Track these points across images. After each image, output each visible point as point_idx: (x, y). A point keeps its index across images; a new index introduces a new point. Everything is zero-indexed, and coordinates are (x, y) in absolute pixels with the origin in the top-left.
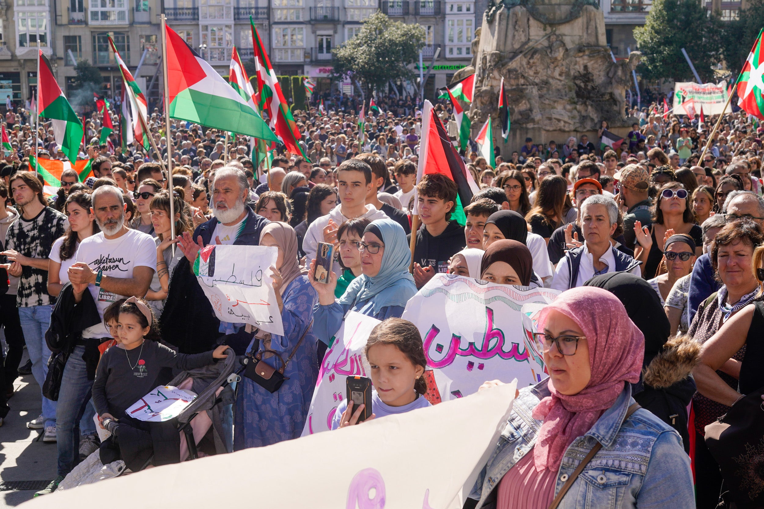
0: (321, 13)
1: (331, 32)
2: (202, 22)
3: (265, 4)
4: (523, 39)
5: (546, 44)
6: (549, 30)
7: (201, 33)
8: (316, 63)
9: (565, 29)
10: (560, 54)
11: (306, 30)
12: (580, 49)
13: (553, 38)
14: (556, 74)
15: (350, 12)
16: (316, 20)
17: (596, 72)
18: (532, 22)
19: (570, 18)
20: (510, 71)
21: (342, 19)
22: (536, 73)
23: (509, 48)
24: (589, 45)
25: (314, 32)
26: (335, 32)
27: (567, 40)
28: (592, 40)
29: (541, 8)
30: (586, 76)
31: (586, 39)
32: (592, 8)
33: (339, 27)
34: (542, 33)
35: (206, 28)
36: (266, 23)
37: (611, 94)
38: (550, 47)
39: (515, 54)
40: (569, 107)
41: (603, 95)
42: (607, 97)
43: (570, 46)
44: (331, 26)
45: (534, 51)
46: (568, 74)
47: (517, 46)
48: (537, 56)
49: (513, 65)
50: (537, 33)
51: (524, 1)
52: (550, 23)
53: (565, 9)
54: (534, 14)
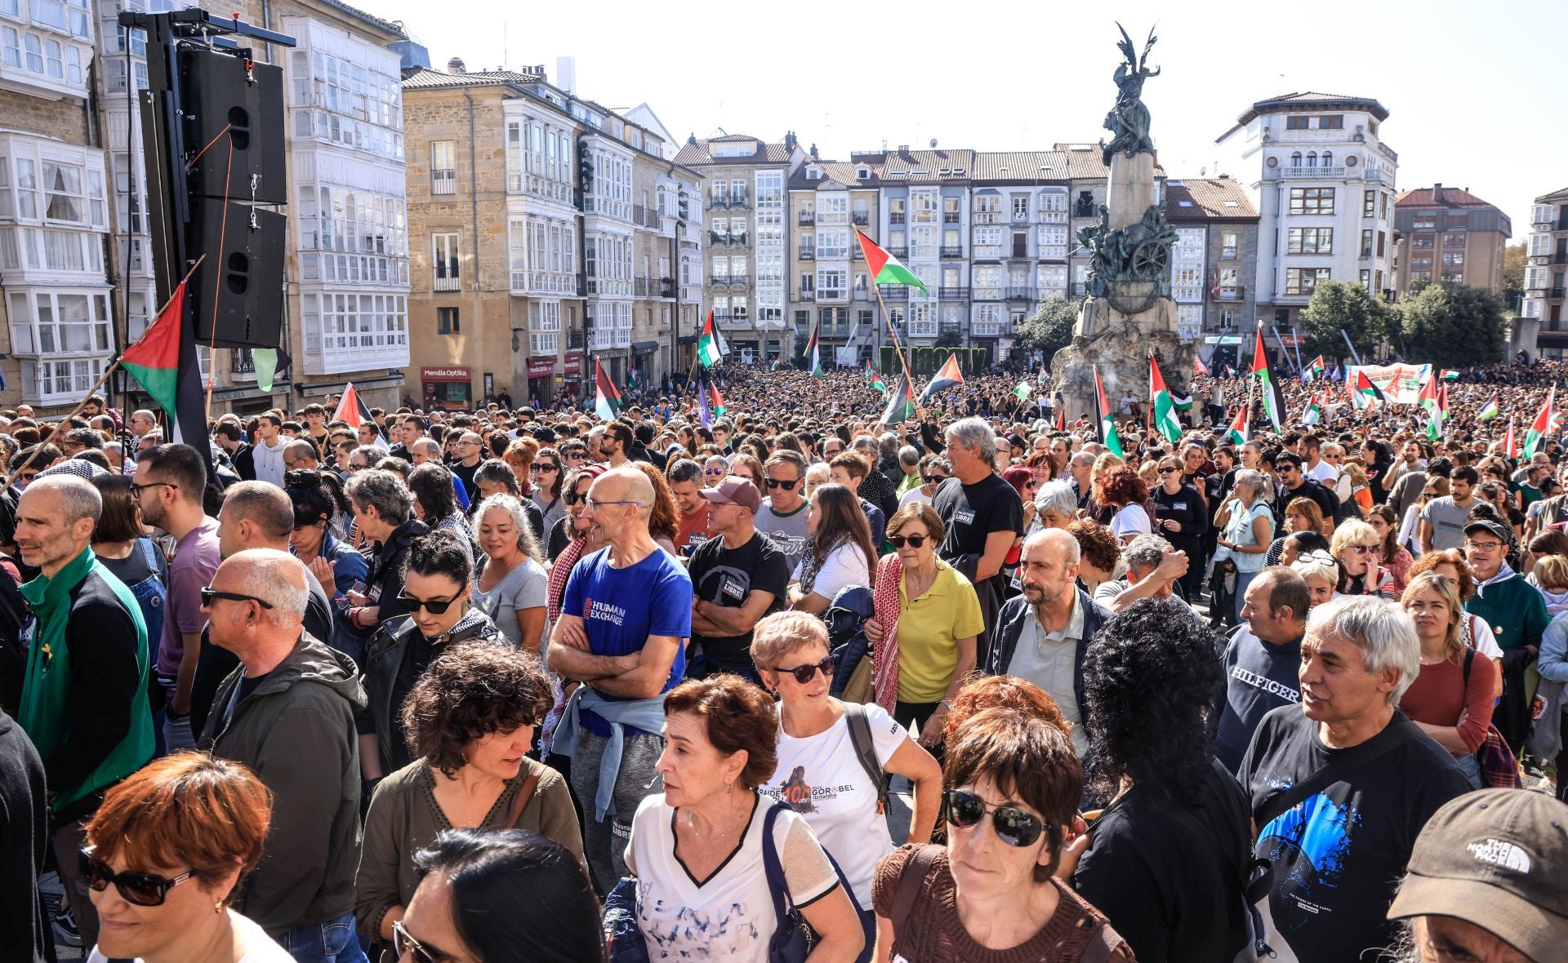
0: (1014, 294)
1: (1024, 309)
2: (911, 300)
3: (967, 285)
4: (1104, 325)
5: (1123, 329)
6: (1126, 317)
7: (910, 309)
8: (1009, 336)
9: (1140, 317)
10: (1134, 338)
11: (1002, 307)
12: (1152, 335)
13: (1129, 324)
14: (1131, 354)
15: (1041, 292)
16: (1011, 299)
17: (1166, 354)
18: (1112, 311)
19: (1144, 308)
20: (1090, 352)
21: (1034, 298)
23: (1091, 332)
24: (1161, 331)
25: (1009, 309)
26: (1028, 309)
27: (1141, 326)
28: (1164, 327)
29: (1119, 299)
31: (1158, 326)
32: (1165, 300)
33: (1032, 305)
34: (1120, 320)
35: (913, 305)
36: (967, 301)
37: (1178, 373)
38: (1126, 332)
39: (1096, 337)
40: (1139, 382)
41: (1171, 373)
42: (1175, 375)
43: (1143, 331)
44: (1023, 304)
45: (1113, 335)
46: (1141, 355)
47: (1098, 331)
48: (1114, 339)
49: (1093, 346)
50: (1115, 320)
51: (1106, 293)
52: (1127, 312)
53: (1141, 301)
54: (1113, 304)
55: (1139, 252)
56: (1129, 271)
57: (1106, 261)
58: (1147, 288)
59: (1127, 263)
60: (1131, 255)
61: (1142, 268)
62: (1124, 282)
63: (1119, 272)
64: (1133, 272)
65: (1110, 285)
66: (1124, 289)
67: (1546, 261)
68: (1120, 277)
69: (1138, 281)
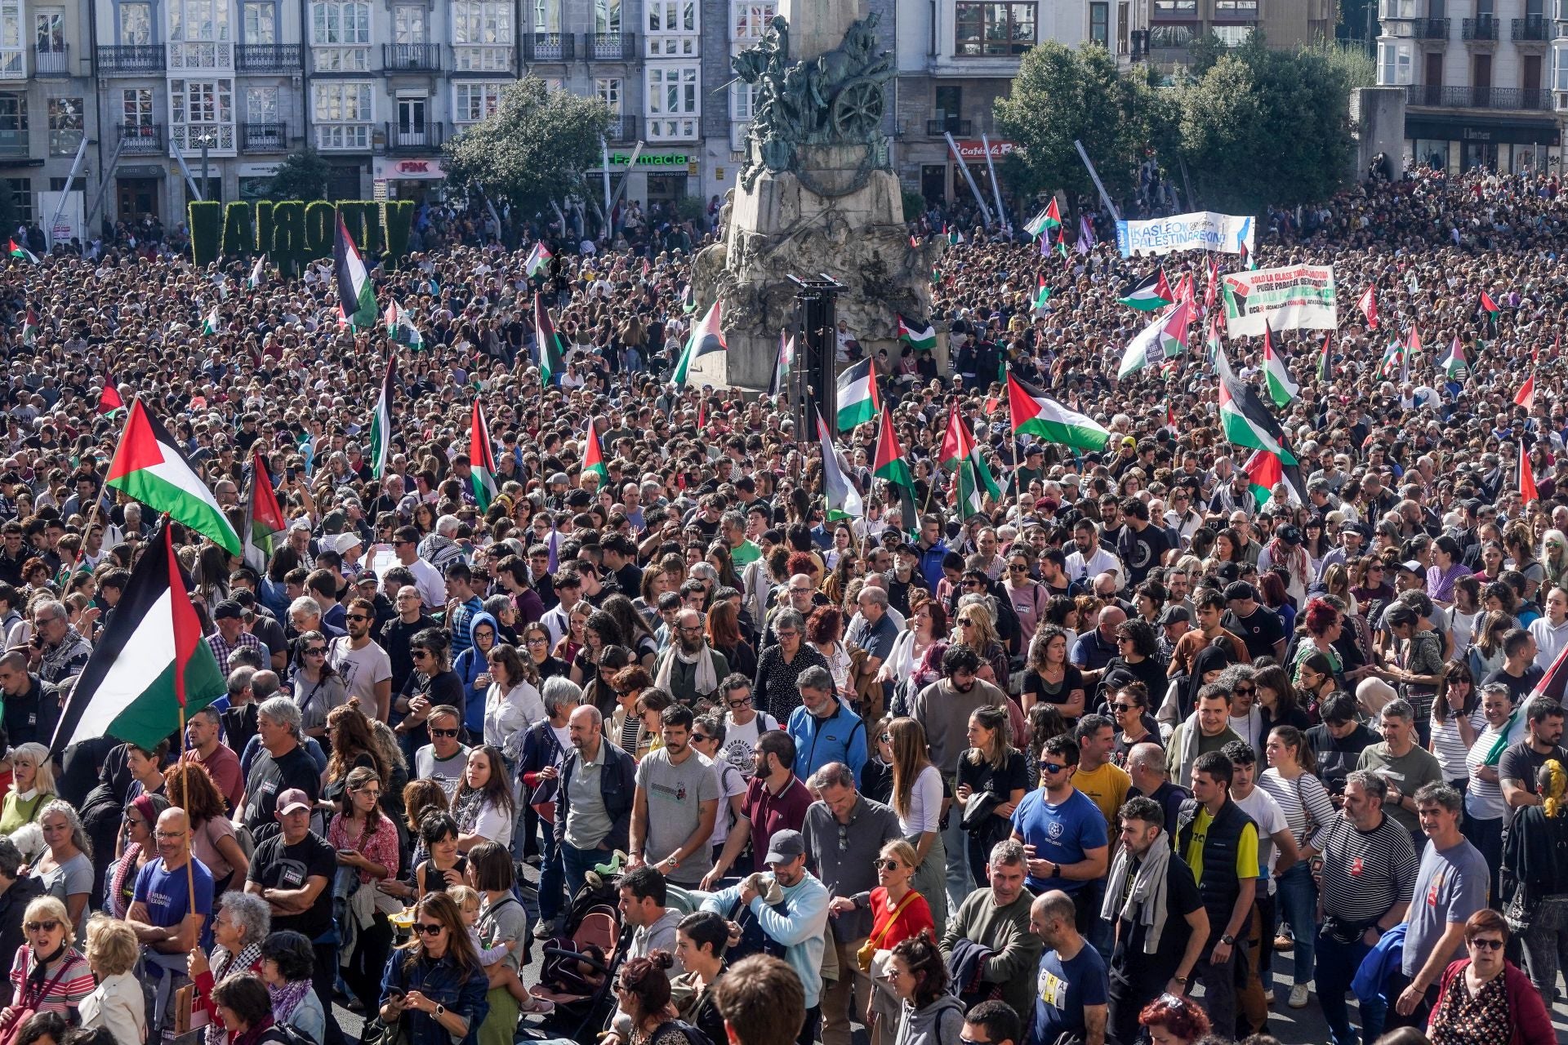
0: (402, 59)
1: (423, 93)
2: (172, 74)
3: (296, 40)
4: (793, 217)
5: (823, 222)
6: (826, 203)
7: (170, 94)
8: (395, 152)
9: (848, 203)
10: (842, 236)
11: (376, 88)
12: (868, 230)
13: (832, 215)
14: (837, 263)
15: (459, 56)
16: (394, 69)
17: (889, 260)
18: (804, 193)
19: (854, 188)
20: (775, 260)
21: (445, 66)
22: (811, 262)
23: (773, 228)
24: (880, 224)
25: (391, 92)
26: (433, 92)
27: (851, 217)
28: (884, 217)
29: (815, 173)
30: (877, 266)
31: (875, 215)
32: (883, 173)
33: (440, 83)
34: (817, 208)
35: (179, 85)
36: (298, 74)
37: (910, 290)
38: (829, 227)
39: (781, 237)
40: (854, 308)
42: (905, 294)
43: (854, 225)
44: (424, 81)
45: (807, 234)
46: (852, 264)
47: (784, 226)
48: (811, 239)
49: (780, 251)
50: (810, 208)
51: (793, 165)
52: (828, 195)
53: (847, 175)
54: (806, 182)
55: (843, 99)
56: (827, 128)
57: (791, 111)
58: (855, 155)
59: (824, 116)
60: (831, 102)
61: (847, 123)
62: (821, 146)
63: (811, 129)
64: (833, 129)
65: (799, 150)
66: (820, 157)
68: (814, 138)
69: (841, 144)
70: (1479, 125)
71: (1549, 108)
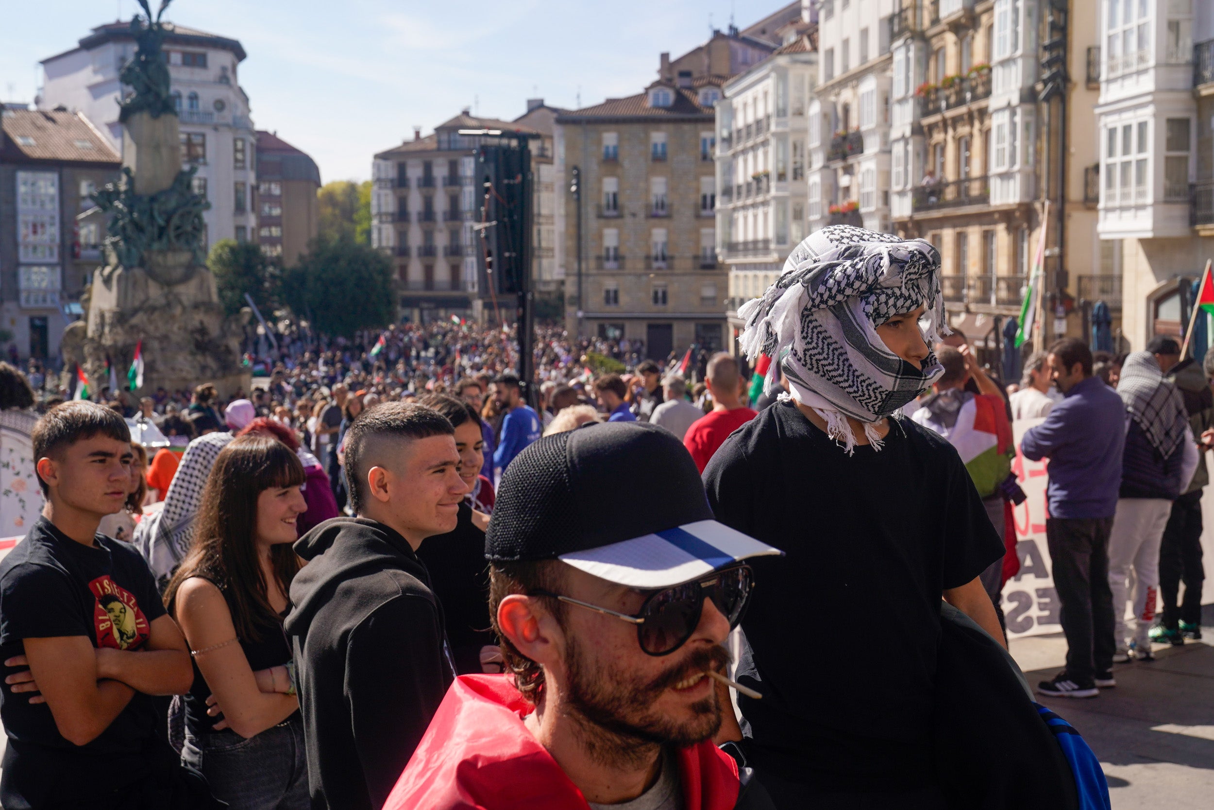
4: (143, 298)
5: (164, 302)
6: (166, 289)
9: (181, 289)
10: (178, 311)
12: (196, 306)
13: (171, 297)
14: (175, 328)
17: (211, 327)
18: (150, 282)
19: (185, 279)
20: (132, 327)
22: (157, 328)
23: (129, 305)
24: (204, 303)
27: (184, 299)
28: (206, 299)
29: (157, 270)
30: (202, 330)
31: (200, 297)
32: (202, 270)
34: (160, 292)
37: (226, 346)
38: (169, 305)
39: (135, 312)
40: (189, 358)
41: (218, 347)
42: (223, 348)
43: (186, 303)
45: (153, 309)
46: (185, 329)
47: (137, 304)
48: (157, 313)
49: (135, 321)
50: (155, 292)
51: (142, 263)
52: (168, 283)
53: (178, 273)
54: (152, 274)
55: (175, 221)
56: (165, 240)
57: (139, 228)
58: (184, 257)
59: (162, 231)
60: (168, 221)
61: (178, 237)
62: (161, 252)
63: (153, 240)
64: (169, 241)
65: (146, 254)
66: (160, 259)
67: (390, 219)
68: (156, 246)
69: (174, 251)
70: (428, 300)
71: (465, 289)
